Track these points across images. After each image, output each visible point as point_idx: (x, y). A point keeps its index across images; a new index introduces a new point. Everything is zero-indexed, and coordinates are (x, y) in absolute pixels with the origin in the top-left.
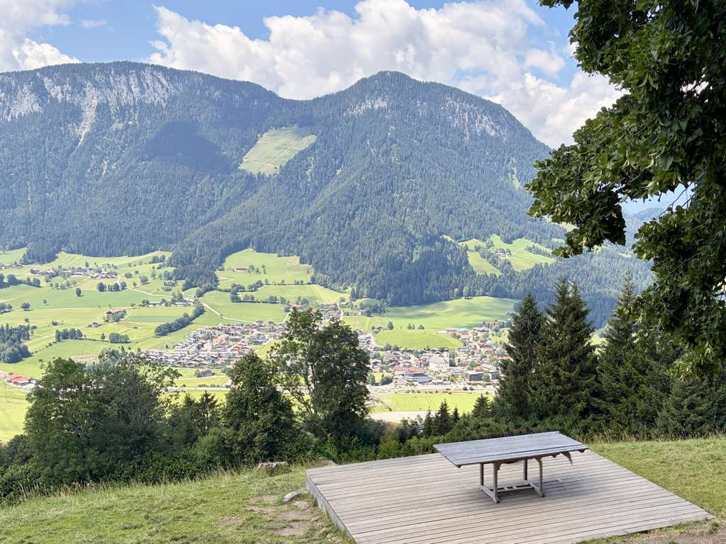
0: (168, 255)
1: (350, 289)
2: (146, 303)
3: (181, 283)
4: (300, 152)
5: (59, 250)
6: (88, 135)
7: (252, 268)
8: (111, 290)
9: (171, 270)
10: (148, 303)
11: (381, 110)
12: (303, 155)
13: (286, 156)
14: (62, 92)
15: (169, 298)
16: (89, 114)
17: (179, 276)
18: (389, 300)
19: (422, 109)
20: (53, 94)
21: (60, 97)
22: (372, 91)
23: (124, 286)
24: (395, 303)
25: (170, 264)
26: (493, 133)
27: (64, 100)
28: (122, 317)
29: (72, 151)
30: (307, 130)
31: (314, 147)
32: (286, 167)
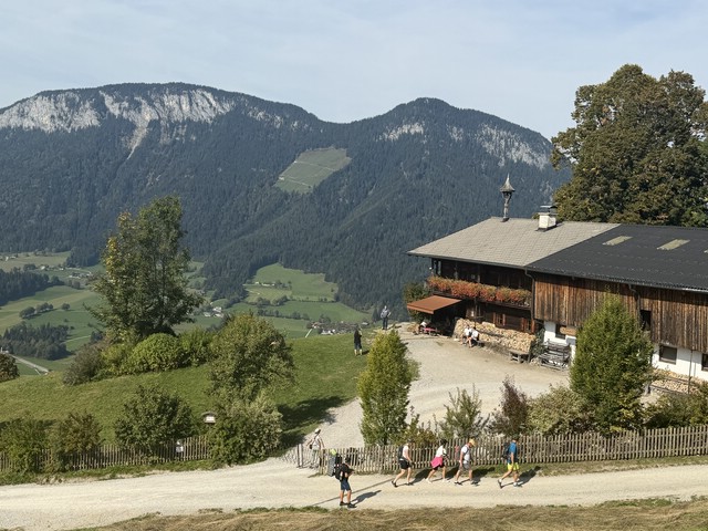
0: (200, 266)
1: (372, 309)
3: (211, 294)
4: (334, 173)
6: (138, 148)
7: (279, 283)
9: (201, 280)
11: (417, 135)
12: (338, 175)
13: (320, 176)
14: (120, 108)
17: (209, 286)
19: (456, 134)
20: (111, 110)
21: (117, 113)
22: (410, 117)
25: (201, 275)
26: (530, 162)
27: (120, 116)
29: (122, 162)
30: (343, 151)
31: (348, 168)
32: (320, 186)
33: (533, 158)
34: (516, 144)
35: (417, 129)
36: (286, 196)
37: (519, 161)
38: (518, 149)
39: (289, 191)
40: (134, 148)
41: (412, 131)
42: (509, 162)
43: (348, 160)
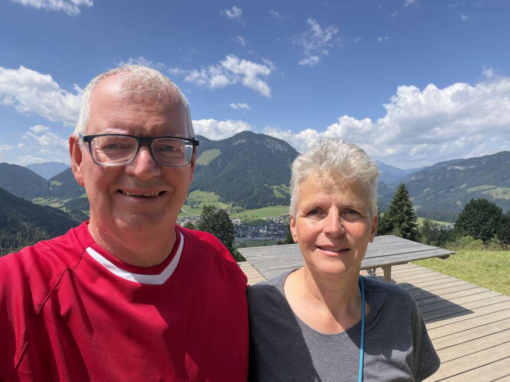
1: (232, 203)
4: (216, 157)
7: (198, 196)
18: (245, 207)
19: (257, 142)
22: (241, 138)
24: (248, 208)
26: (282, 150)
30: (218, 150)
32: (211, 162)
35: (243, 141)
36: (200, 166)
38: (278, 146)
41: (242, 142)
42: (275, 151)
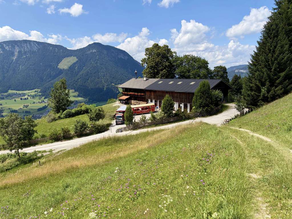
0: (39, 90)
2: (34, 103)
3: (43, 97)
4: (74, 63)
5: (9, 90)
6: (16, 59)
8: (24, 99)
9: (40, 94)
10: (35, 103)
11: (95, 52)
12: (75, 64)
13: (70, 64)
14: (9, 48)
15: (40, 101)
16: (16, 53)
17: (42, 95)
20: (6, 48)
21: (8, 49)
22: (92, 48)
23: (28, 98)
25: (40, 92)
27: (9, 50)
28: (28, 106)
29: (11, 63)
30: (75, 58)
31: (77, 62)
32: (70, 67)
33: (124, 57)
34: (120, 54)
36: (61, 70)
37: (121, 58)
38: (120, 55)
39: (62, 68)
40: (14, 59)
41: (93, 51)
42: (118, 58)
43: (77, 60)
